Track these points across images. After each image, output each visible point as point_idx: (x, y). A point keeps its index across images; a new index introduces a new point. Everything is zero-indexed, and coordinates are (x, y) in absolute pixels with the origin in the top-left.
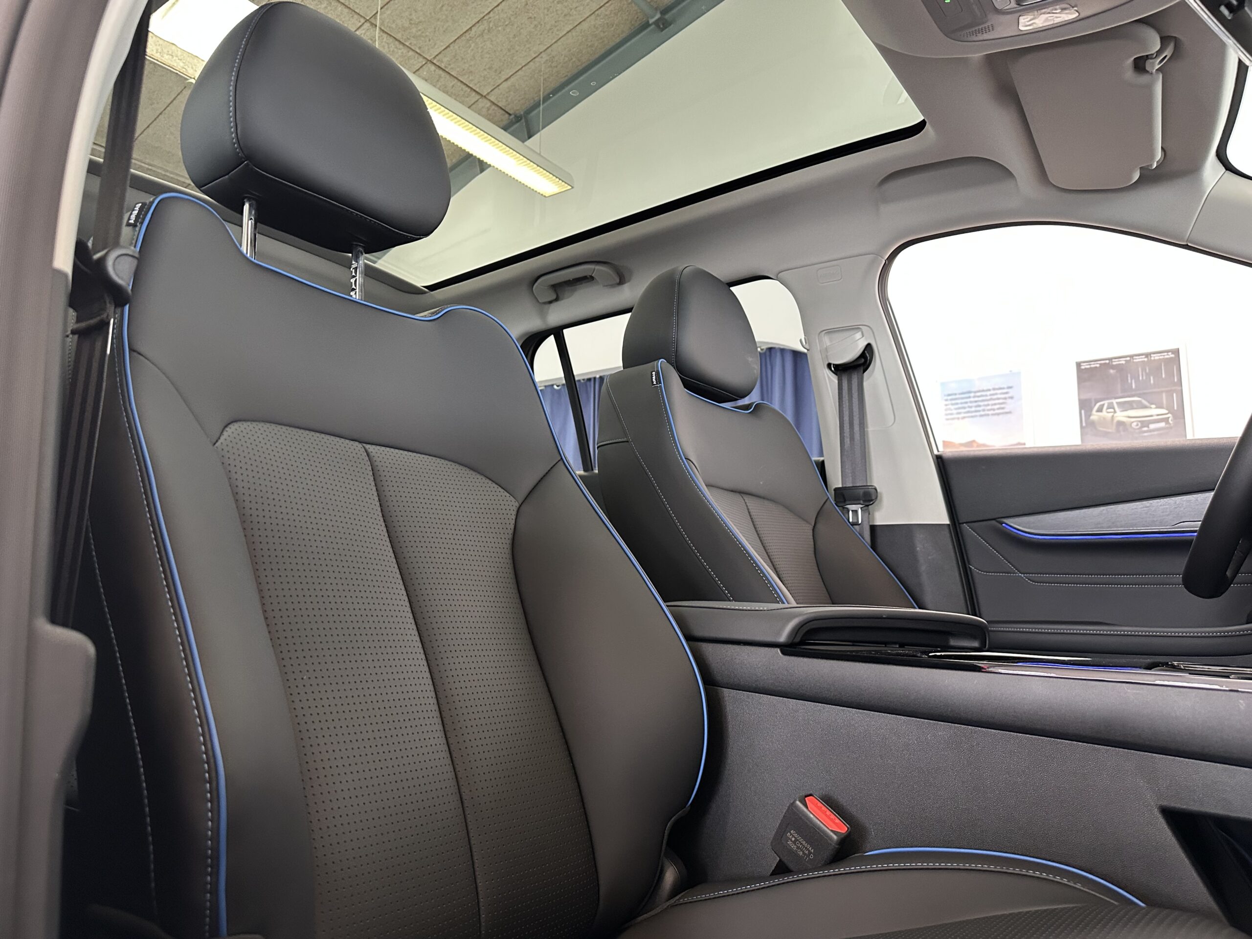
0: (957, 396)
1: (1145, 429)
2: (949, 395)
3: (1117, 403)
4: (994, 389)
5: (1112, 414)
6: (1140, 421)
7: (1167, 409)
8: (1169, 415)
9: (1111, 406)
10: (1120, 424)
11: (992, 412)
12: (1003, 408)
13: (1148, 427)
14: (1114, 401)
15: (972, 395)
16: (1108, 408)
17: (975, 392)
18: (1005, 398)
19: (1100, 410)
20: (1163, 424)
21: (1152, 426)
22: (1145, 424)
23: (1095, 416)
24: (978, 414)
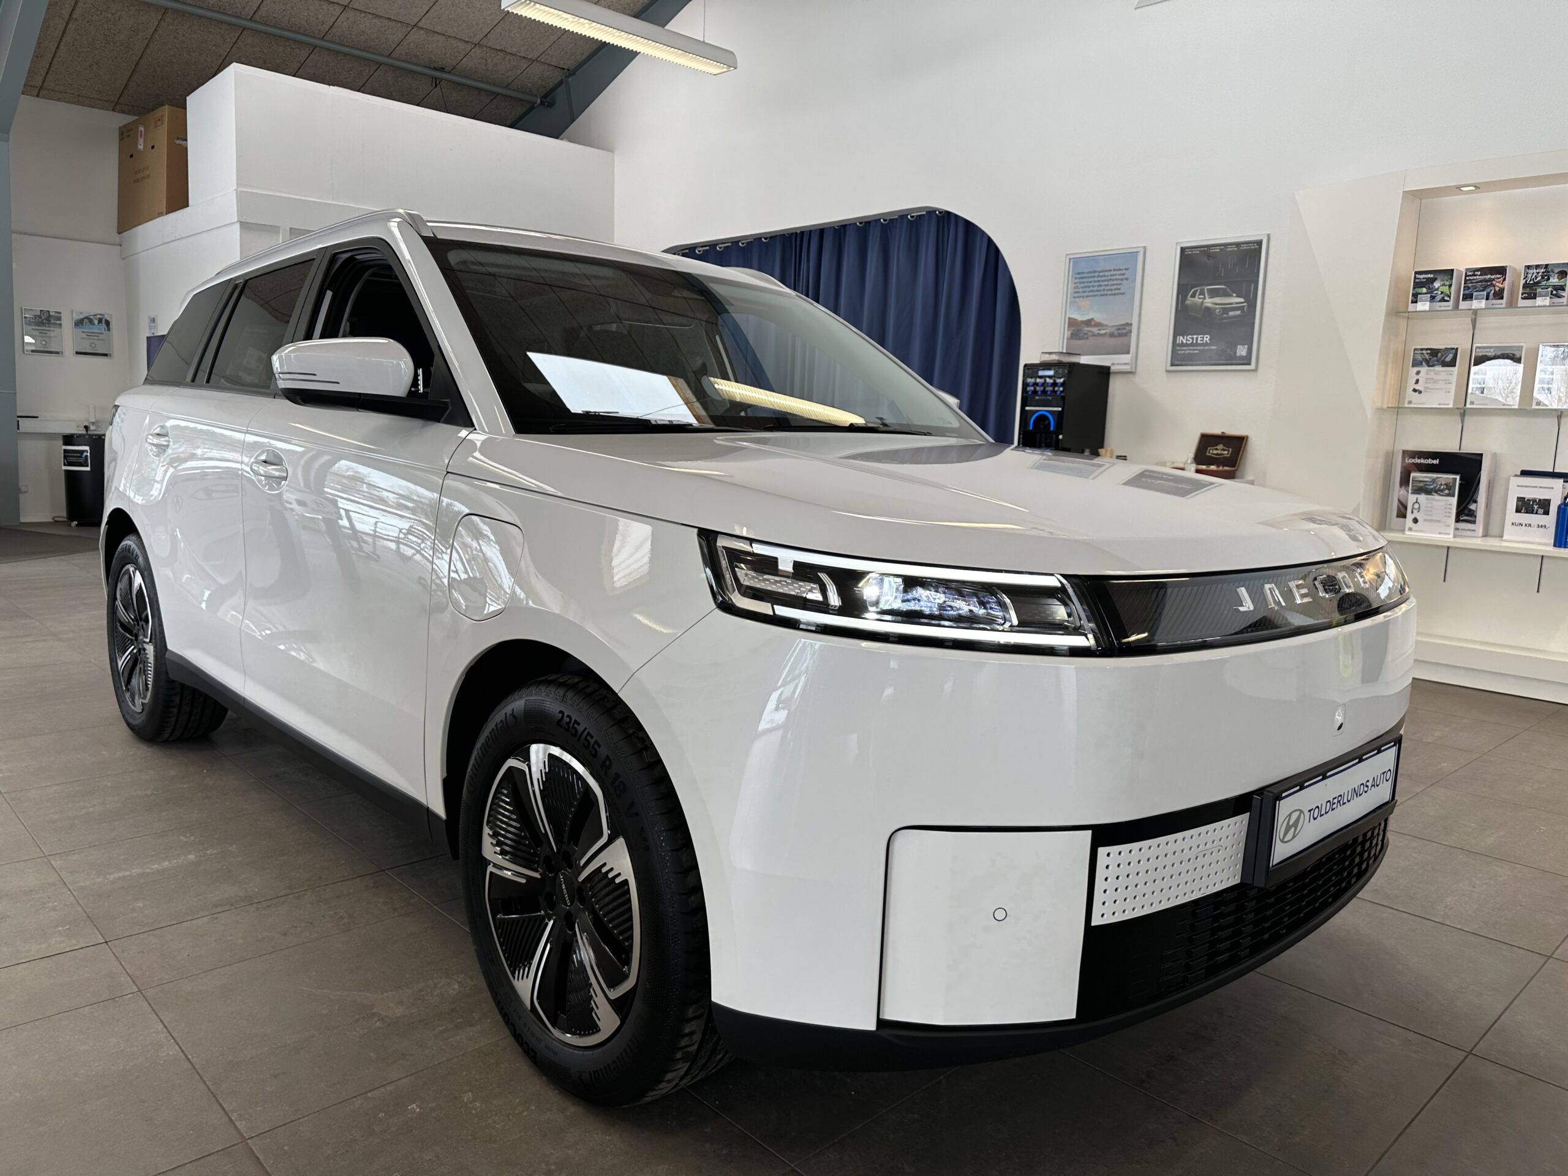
0: (1085, 275)
1: (1225, 316)
2: (1079, 273)
3: (1207, 289)
4: (1114, 270)
5: (1201, 300)
6: (1222, 308)
7: (1244, 299)
8: (1245, 304)
9: (1202, 293)
10: (1208, 309)
11: (1110, 292)
12: (1119, 289)
13: (1227, 314)
14: (1206, 288)
15: (1096, 274)
16: (1199, 295)
17: (1099, 272)
18: (1122, 280)
19: (1193, 296)
20: (1238, 312)
21: (1231, 313)
22: (1226, 311)
23: (1190, 301)
24: (1099, 293)
